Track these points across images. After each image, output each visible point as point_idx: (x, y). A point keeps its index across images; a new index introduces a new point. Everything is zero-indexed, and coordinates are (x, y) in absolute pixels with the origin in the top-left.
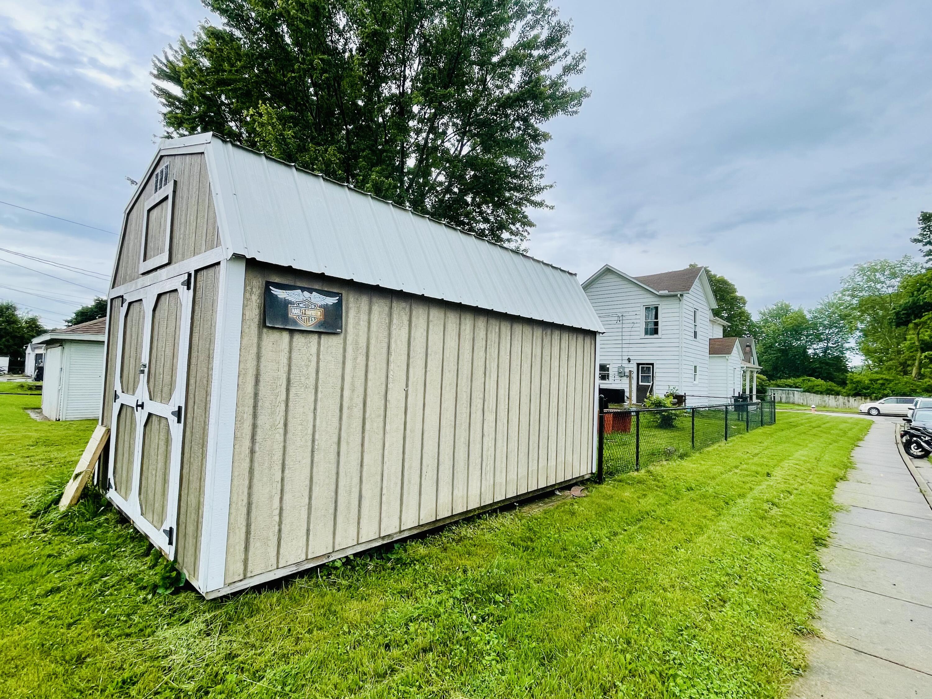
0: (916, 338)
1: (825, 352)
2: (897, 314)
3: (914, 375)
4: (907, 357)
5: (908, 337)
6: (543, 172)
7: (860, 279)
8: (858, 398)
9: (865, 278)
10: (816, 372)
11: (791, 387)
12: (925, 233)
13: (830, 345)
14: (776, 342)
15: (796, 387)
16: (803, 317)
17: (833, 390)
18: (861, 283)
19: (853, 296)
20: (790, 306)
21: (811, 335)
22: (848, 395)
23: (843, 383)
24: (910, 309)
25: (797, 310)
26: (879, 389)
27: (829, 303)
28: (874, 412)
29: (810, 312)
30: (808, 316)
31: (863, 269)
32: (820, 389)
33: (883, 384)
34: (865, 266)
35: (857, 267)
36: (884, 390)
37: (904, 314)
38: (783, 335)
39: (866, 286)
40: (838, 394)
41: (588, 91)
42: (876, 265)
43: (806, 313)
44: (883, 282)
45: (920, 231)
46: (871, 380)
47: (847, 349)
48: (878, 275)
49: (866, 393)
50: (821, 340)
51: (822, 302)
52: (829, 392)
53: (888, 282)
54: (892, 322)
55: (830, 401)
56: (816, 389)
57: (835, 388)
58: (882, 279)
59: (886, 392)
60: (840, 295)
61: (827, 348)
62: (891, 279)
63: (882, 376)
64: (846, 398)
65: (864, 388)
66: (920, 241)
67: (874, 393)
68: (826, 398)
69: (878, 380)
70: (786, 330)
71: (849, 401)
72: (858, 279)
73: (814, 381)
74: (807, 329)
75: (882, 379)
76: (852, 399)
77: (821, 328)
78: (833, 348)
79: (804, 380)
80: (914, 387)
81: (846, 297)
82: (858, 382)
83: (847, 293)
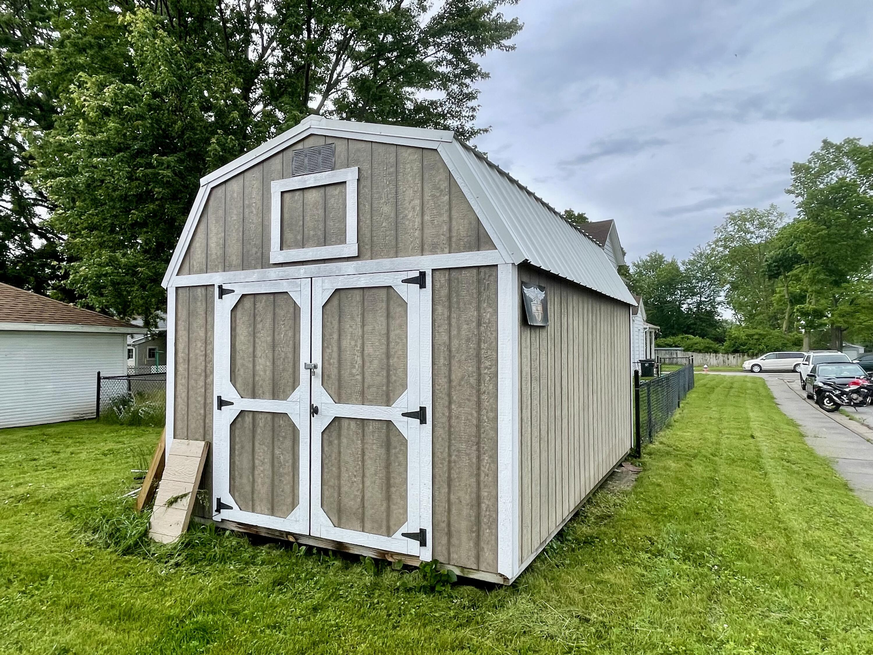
0: (785, 292)
1: (698, 307)
2: (769, 266)
3: (784, 328)
4: (775, 311)
5: (778, 290)
6: (475, 113)
7: (732, 229)
8: (737, 355)
9: (736, 227)
10: (691, 329)
11: (671, 346)
12: (797, 184)
13: (703, 299)
14: (651, 297)
15: (676, 346)
16: (678, 269)
17: (710, 348)
18: (733, 233)
19: (726, 247)
20: (663, 258)
21: (686, 288)
22: (727, 353)
23: (720, 340)
24: (780, 260)
25: (670, 261)
26: (755, 344)
27: (700, 253)
28: (756, 369)
29: (683, 264)
30: (682, 268)
31: (733, 218)
32: (699, 347)
33: (758, 340)
34: (736, 215)
35: (729, 216)
36: (759, 345)
37: (775, 266)
38: (657, 289)
39: (737, 236)
40: (716, 352)
41: (520, 23)
42: (746, 214)
43: (680, 265)
44: (752, 233)
45: (792, 182)
46: (747, 335)
47: (719, 304)
48: (748, 225)
49: (744, 350)
50: (694, 294)
51: (694, 252)
52: (707, 350)
53: (757, 232)
54: (765, 274)
55: (711, 360)
56: (695, 347)
57: (713, 346)
58: (752, 229)
59: (761, 347)
60: (714, 246)
61: (701, 303)
62: (760, 228)
63: (756, 331)
64: (726, 355)
65: (741, 345)
66: (792, 192)
67: (750, 349)
68: (707, 356)
69: (753, 335)
70: (660, 284)
71: (728, 359)
72: (730, 228)
73: (693, 339)
74: (681, 282)
75: (757, 334)
76: (731, 357)
77: (694, 281)
78: (706, 302)
79: (683, 338)
80: (786, 341)
81: (720, 248)
82: (736, 338)
83: (720, 243)
